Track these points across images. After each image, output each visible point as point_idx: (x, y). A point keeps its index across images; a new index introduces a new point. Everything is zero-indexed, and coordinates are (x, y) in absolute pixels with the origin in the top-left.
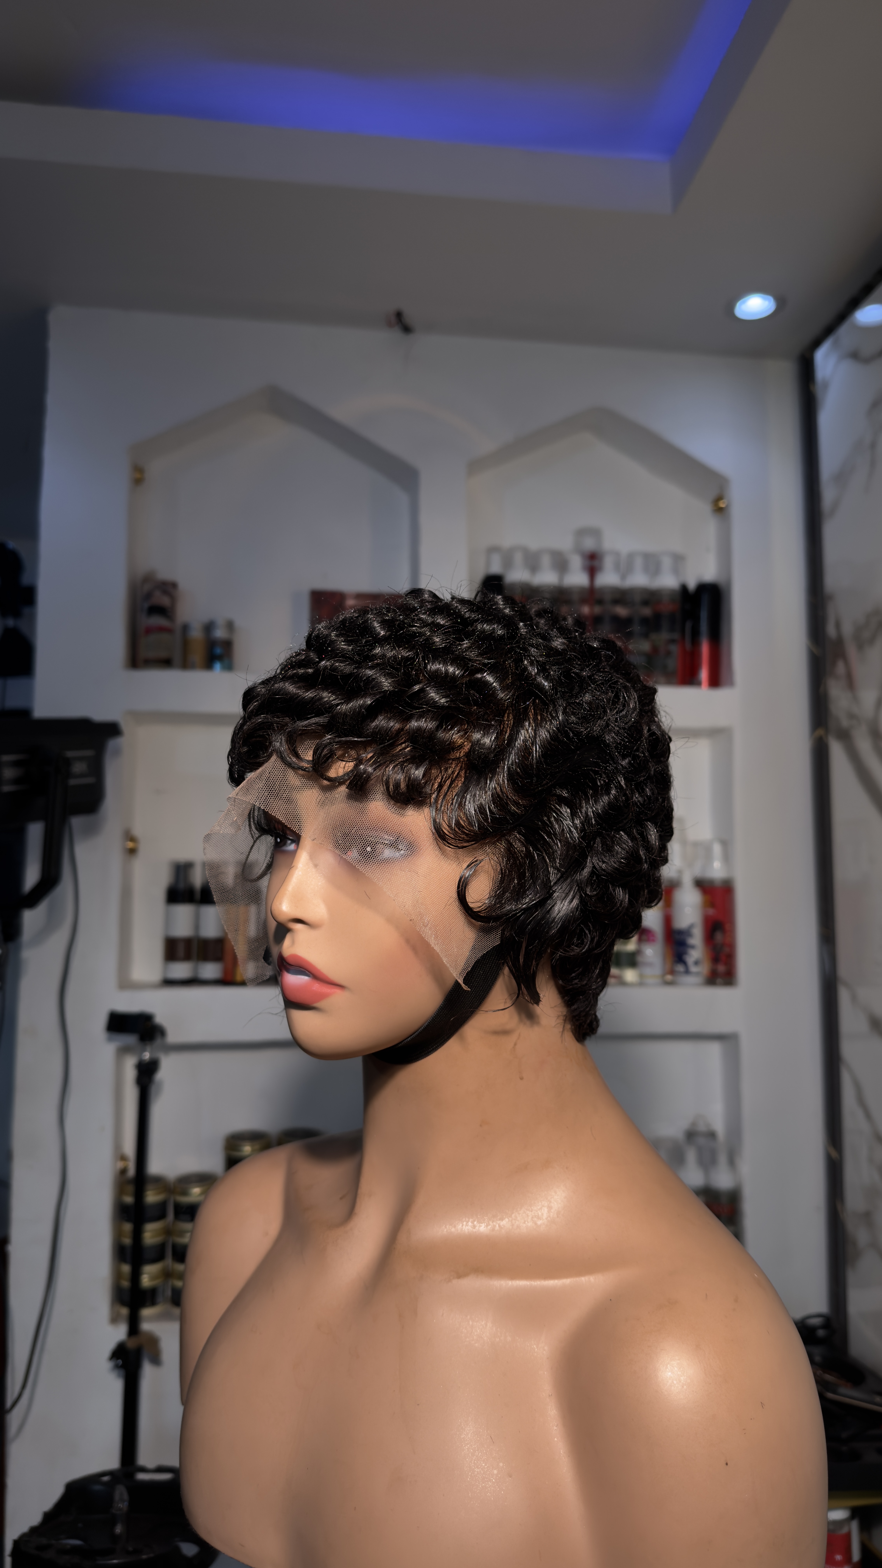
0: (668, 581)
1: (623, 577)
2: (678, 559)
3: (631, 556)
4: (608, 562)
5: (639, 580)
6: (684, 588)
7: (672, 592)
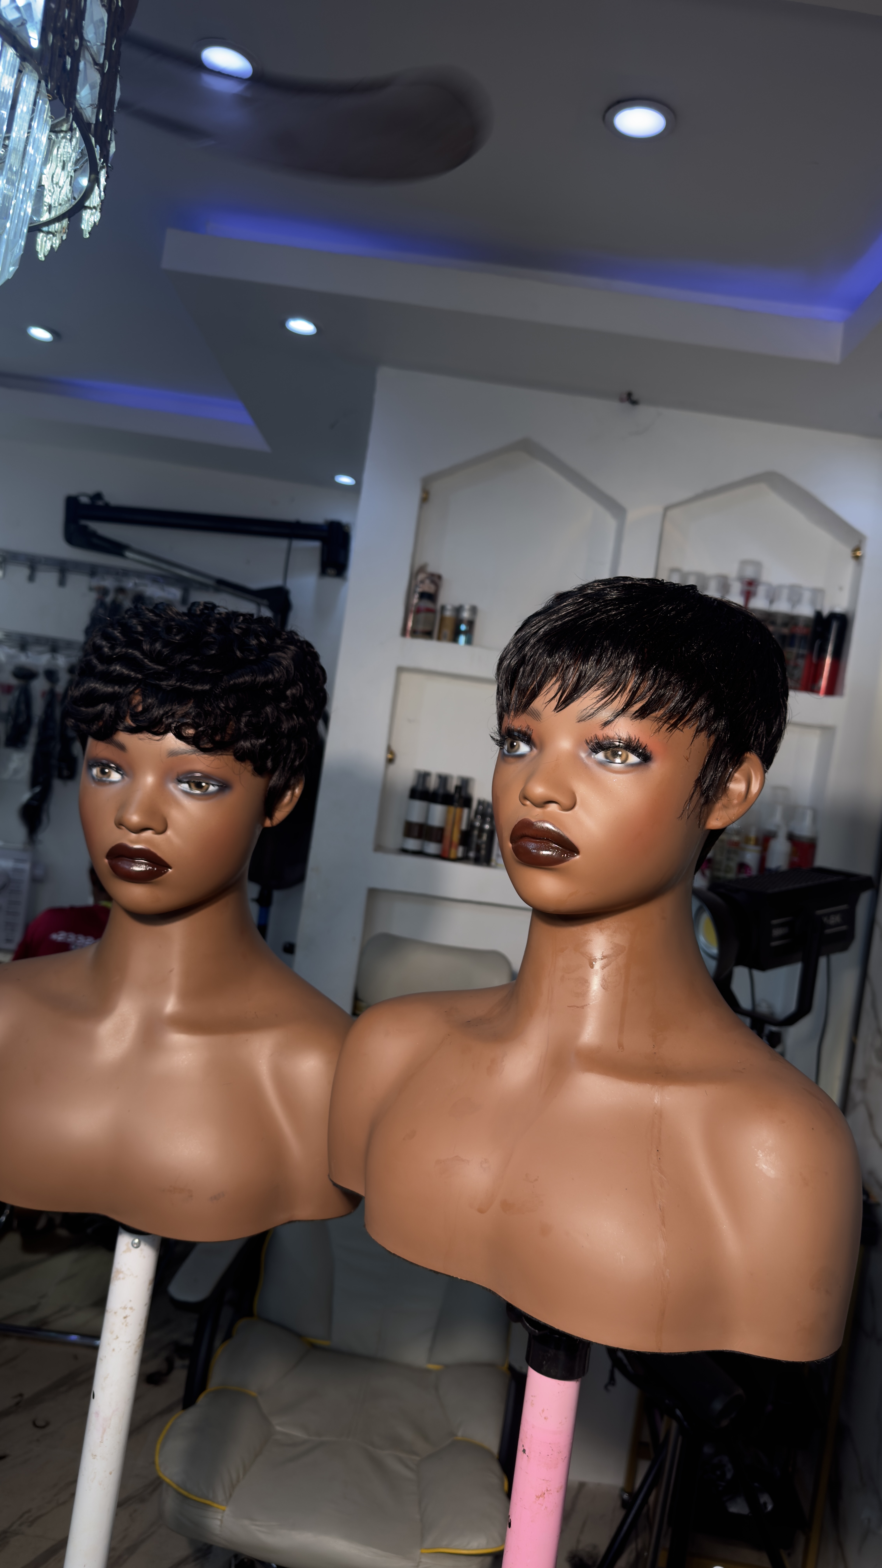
0: (806, 610)
1: (772, 602)
2: (818, 593)
3: (780, 587)
4: (761, 591)
5: (782, 607)
6: (818, 614)
7: (807, 619)
